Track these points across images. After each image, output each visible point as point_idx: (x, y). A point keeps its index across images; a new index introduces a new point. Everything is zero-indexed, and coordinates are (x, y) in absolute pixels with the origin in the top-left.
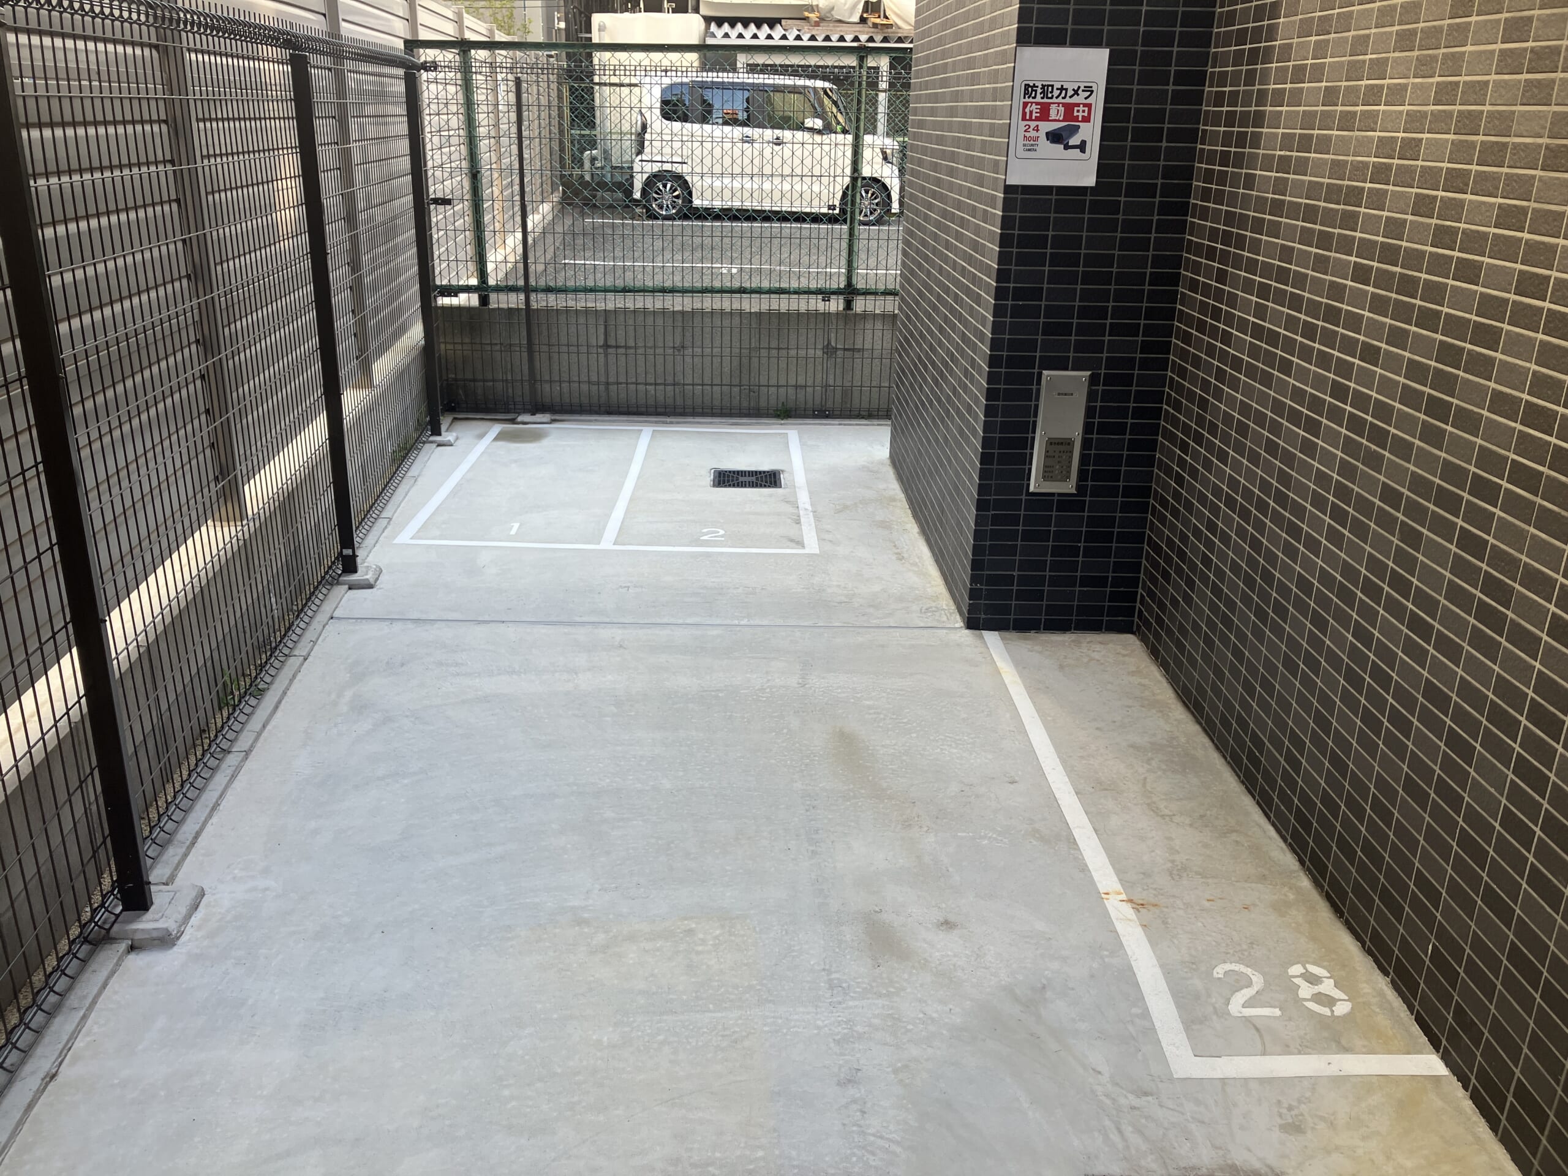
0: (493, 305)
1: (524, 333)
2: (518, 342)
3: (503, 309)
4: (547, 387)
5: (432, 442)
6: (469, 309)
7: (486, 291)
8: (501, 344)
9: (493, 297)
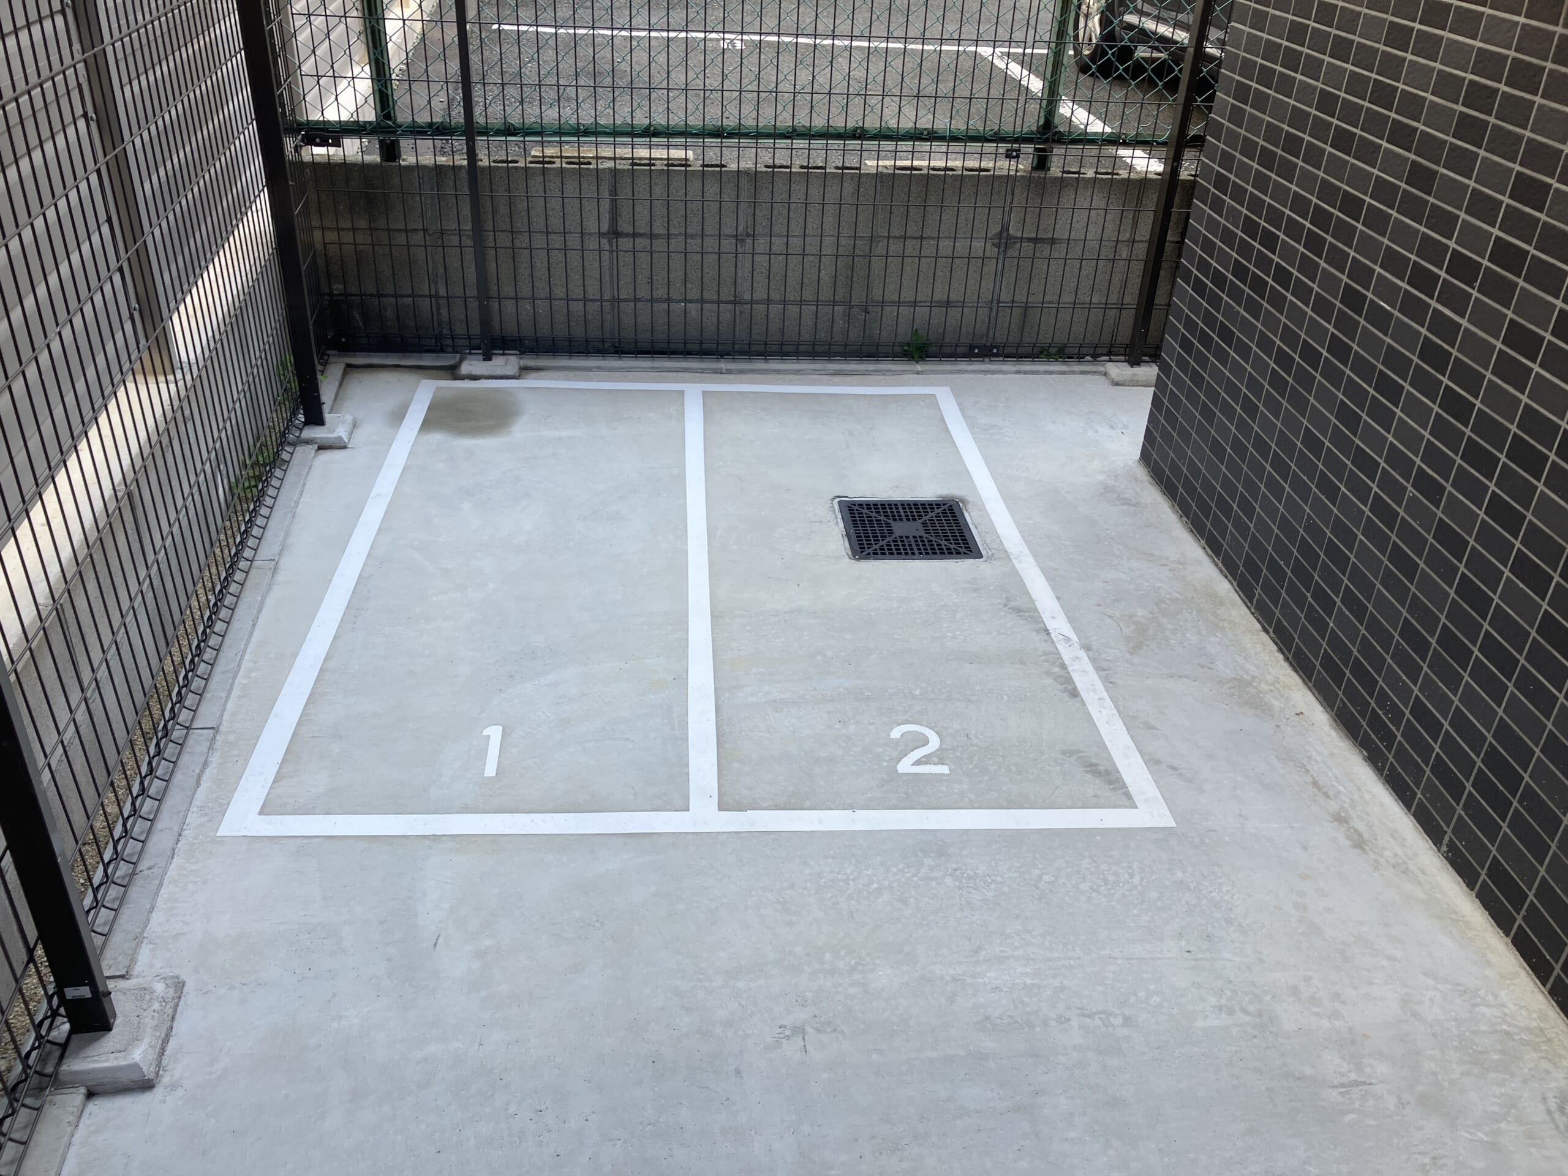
0: (408, 159)
1: (466, 210)
2: (455, 226)
3: (425, 167)
4: (509, 306)
5: (308, 442)
6: (363, 167)
7: (394, 132)
8: (425, 230)
9: (405, 144)
